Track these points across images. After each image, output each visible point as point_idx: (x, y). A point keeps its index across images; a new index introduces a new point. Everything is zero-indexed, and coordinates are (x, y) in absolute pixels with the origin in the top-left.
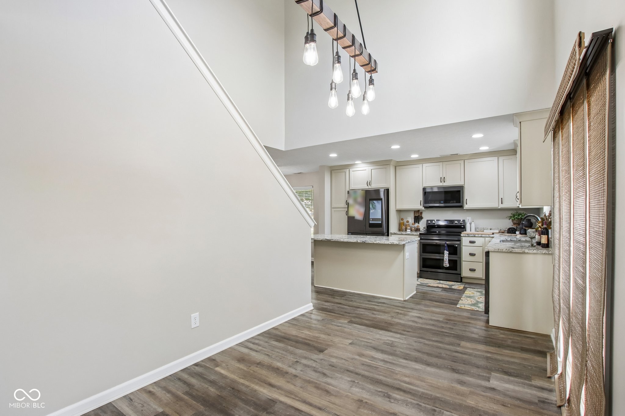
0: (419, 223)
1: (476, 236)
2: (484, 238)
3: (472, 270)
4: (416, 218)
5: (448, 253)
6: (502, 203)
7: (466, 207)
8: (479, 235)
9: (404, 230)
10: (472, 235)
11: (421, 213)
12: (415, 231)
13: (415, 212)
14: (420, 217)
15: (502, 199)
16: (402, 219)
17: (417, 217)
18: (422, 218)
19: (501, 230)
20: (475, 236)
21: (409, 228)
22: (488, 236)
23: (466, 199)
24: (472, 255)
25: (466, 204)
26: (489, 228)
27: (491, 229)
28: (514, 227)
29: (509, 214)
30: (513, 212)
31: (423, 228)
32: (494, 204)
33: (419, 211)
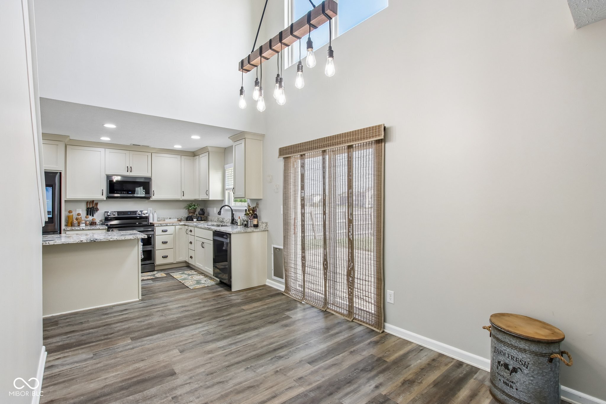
0: (93, 216)
1: (168, 224)
2: (175, 226)
3: (165, 257)
4: (89, 210)
5: (142, 244)
6: (183, 196)
7: (153, 198)
8: (171, 224)
9: (76, 225)
10: (165, 225)
11: (97, 204)
12: (90, 225)
13: (87, 202)
14: (95, 208)
15: (183, 192)
16: (70, 212)
17: (91, 208)
18: (97, 210)
19: (178, 219)
20: (167, 225)
21: (84, 222)
22: (178, 224)
23: (153, 191)
24: (165, 243)
25: (153, 195)
26: (169, 217)
27: (170, 219)
28: (191, 215)
29: (186, 204)
30: (189, 203)
31: (99, 221)
32: (179, 197)
33: (93, 201)
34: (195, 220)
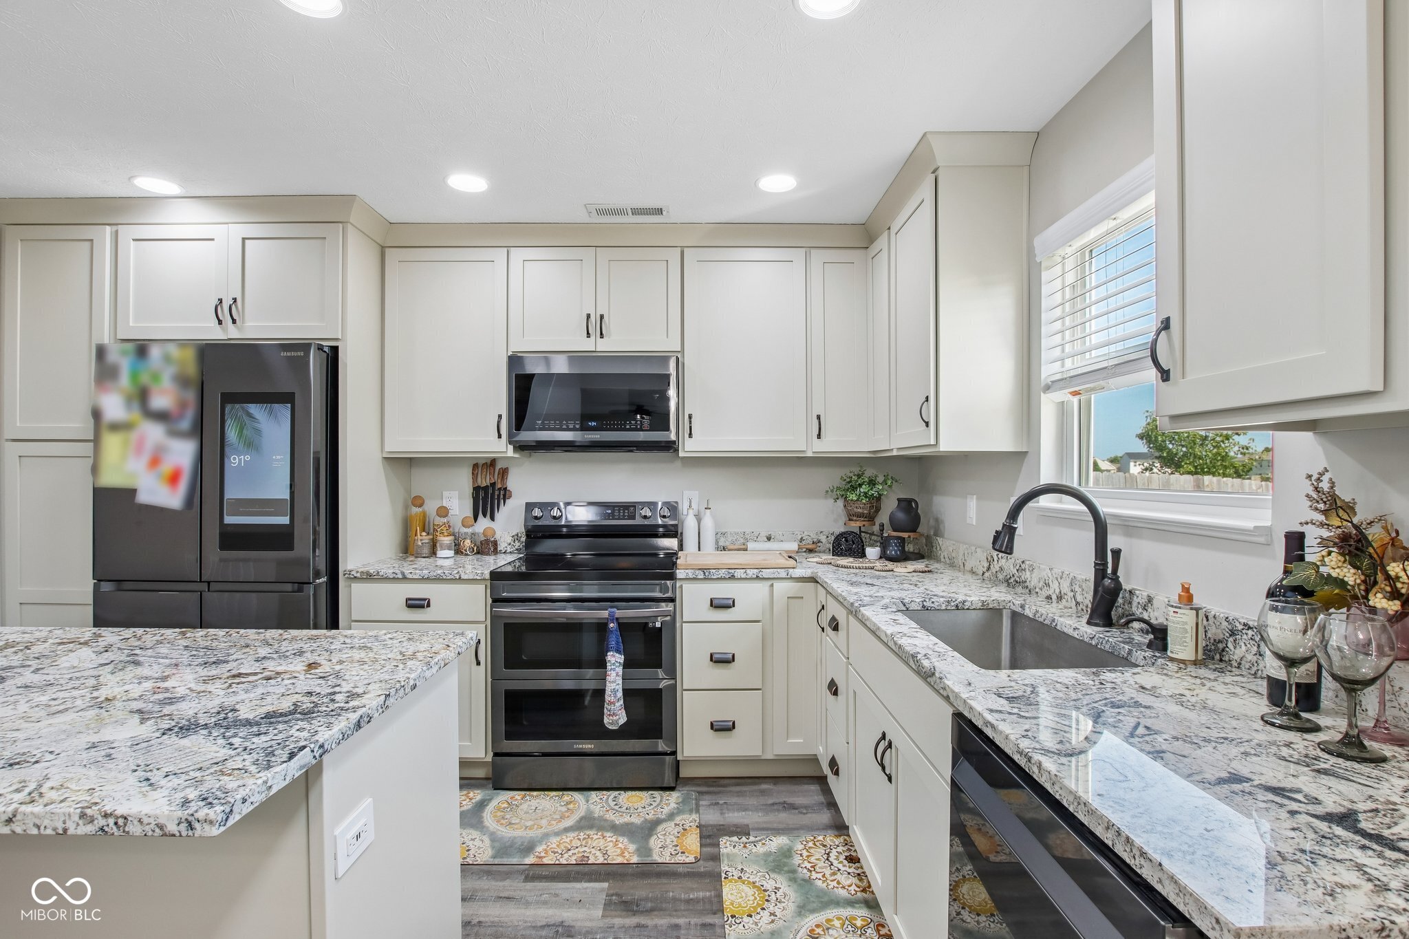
0: (492, 518)
1: (739, 573)
2: (770, 583)
3: (723, 728)
4: (482, 494)
5: (620, 658)
6: (819, 436)
7: (689, 447)
8: (751, 573)
9: (426, 551)
10: (722, 573)
11: (504, 473)
12: (478, 553)
13: (475, 466)
14: (500, 489)
15: (819, 417)
16: (418, 501)
17: (486, 488)
18: (505, 494)
19: (802, 540)
20: (732, 577)
21: (447, 540)
22: (783, 574)
23: (690, 417)
24: (722, 660)
25: (687, 435)
26: (764, 534)
27: (769, 539)
28: (855, 526)
29: (834, 477)
30: (845, 472)
31: (509, 540)
32: (798, 442)
33: (493, 462)
34: (872, 552)
